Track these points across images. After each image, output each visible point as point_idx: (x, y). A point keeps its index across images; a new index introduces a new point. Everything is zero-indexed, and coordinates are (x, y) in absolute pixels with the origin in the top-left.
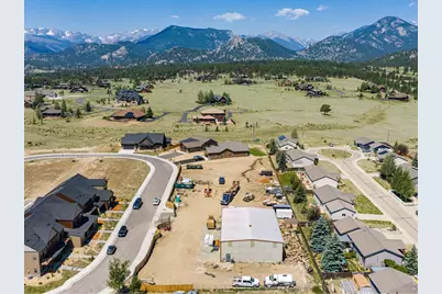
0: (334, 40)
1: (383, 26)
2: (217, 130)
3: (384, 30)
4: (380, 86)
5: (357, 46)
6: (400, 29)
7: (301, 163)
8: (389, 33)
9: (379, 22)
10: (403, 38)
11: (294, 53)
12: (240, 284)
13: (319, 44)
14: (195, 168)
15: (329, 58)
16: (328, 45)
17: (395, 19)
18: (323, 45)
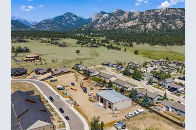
0: (47, 22)
1: (66, 16)
2: (41, 64)
3: (67, 18)
4: (85, 42)
5: (57, 24)
6: (74, 18)
7: (96, 73)
8: (69, 19)
9: (65, 14)
10: (75, 22)
11: (29, 27)
12: (129, 116)
13: (40, 23)
14: (55, 81)
15: (46, 30)
16: (45, 24)
17: (71, 13)
18: (42, 24)
